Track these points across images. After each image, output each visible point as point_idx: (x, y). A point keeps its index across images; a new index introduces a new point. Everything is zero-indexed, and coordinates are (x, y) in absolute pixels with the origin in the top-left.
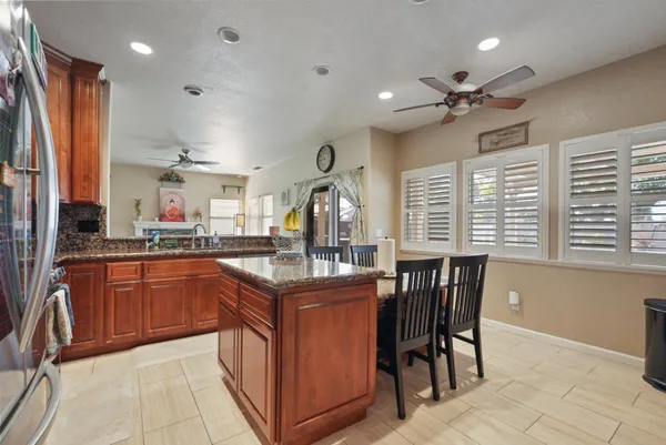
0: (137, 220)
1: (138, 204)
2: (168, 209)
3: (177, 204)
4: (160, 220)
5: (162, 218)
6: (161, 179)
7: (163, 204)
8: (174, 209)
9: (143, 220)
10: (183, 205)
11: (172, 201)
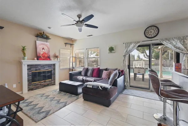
0: (24, 59)
1: (23, 49)
2: (42, 53)
3: (46, 51)
4: (38, 59)
5: (38, 58)
6: (37, 36)
7: (38, 50)
8: (44, 53)
9: (28, 59)
10: (49, 51)
11: (43, 49)
